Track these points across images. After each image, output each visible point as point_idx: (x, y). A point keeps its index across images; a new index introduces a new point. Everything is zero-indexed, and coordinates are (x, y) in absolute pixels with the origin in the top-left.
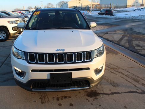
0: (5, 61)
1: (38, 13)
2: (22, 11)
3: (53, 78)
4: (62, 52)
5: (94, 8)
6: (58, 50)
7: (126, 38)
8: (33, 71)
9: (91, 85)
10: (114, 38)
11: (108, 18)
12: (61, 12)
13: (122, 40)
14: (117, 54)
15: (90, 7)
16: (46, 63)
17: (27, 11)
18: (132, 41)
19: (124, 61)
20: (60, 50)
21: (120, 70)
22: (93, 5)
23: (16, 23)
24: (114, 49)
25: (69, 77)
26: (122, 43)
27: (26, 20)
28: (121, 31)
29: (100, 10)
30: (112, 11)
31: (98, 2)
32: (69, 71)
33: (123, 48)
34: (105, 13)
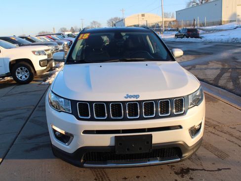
0: (30, 116)
1: (86, 36)
2: (52, 36)
3: (121, 144)
4: (135, 99)
5: (167, 27)
6: (128, 96)
7: (227, 75)
8: (86, 132)
9: (183, 155)
10: (206, 75)
11: (192, 42)
12: (123, 34)
13: (221, 78)
14: (217, 102)
15: (160, 25)
16: (109, 119)
17: (60, 34)
18: (239, 78)
19: (230, 112)
20: (131, 97)
21: (226, 129)
22: (165, 22)
23: (46, 55)
24: (209, 93)
25: (148, 143)
26: (222, 82)
27: (60, 49)
28: (217, 64)
29: (177, 30)
30: (198, 31)
31: (172, 17)
32: (148, 131)
33: (225, 91)
34: (186, 34)
